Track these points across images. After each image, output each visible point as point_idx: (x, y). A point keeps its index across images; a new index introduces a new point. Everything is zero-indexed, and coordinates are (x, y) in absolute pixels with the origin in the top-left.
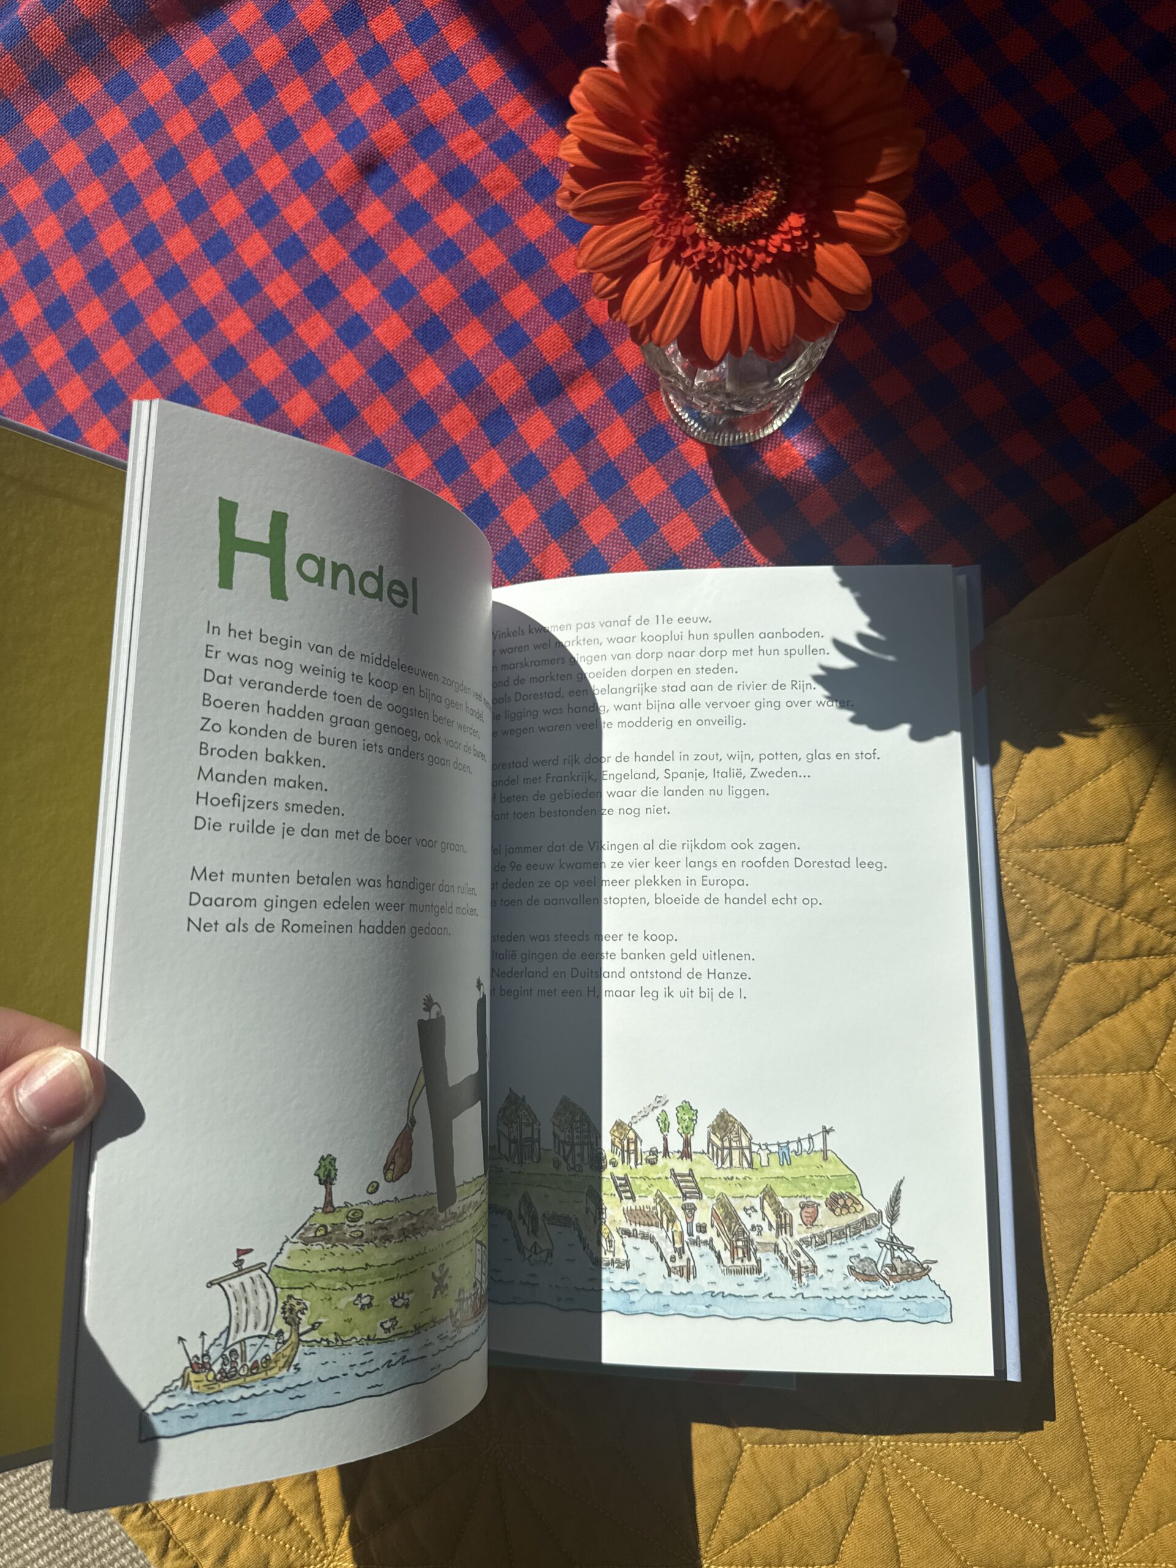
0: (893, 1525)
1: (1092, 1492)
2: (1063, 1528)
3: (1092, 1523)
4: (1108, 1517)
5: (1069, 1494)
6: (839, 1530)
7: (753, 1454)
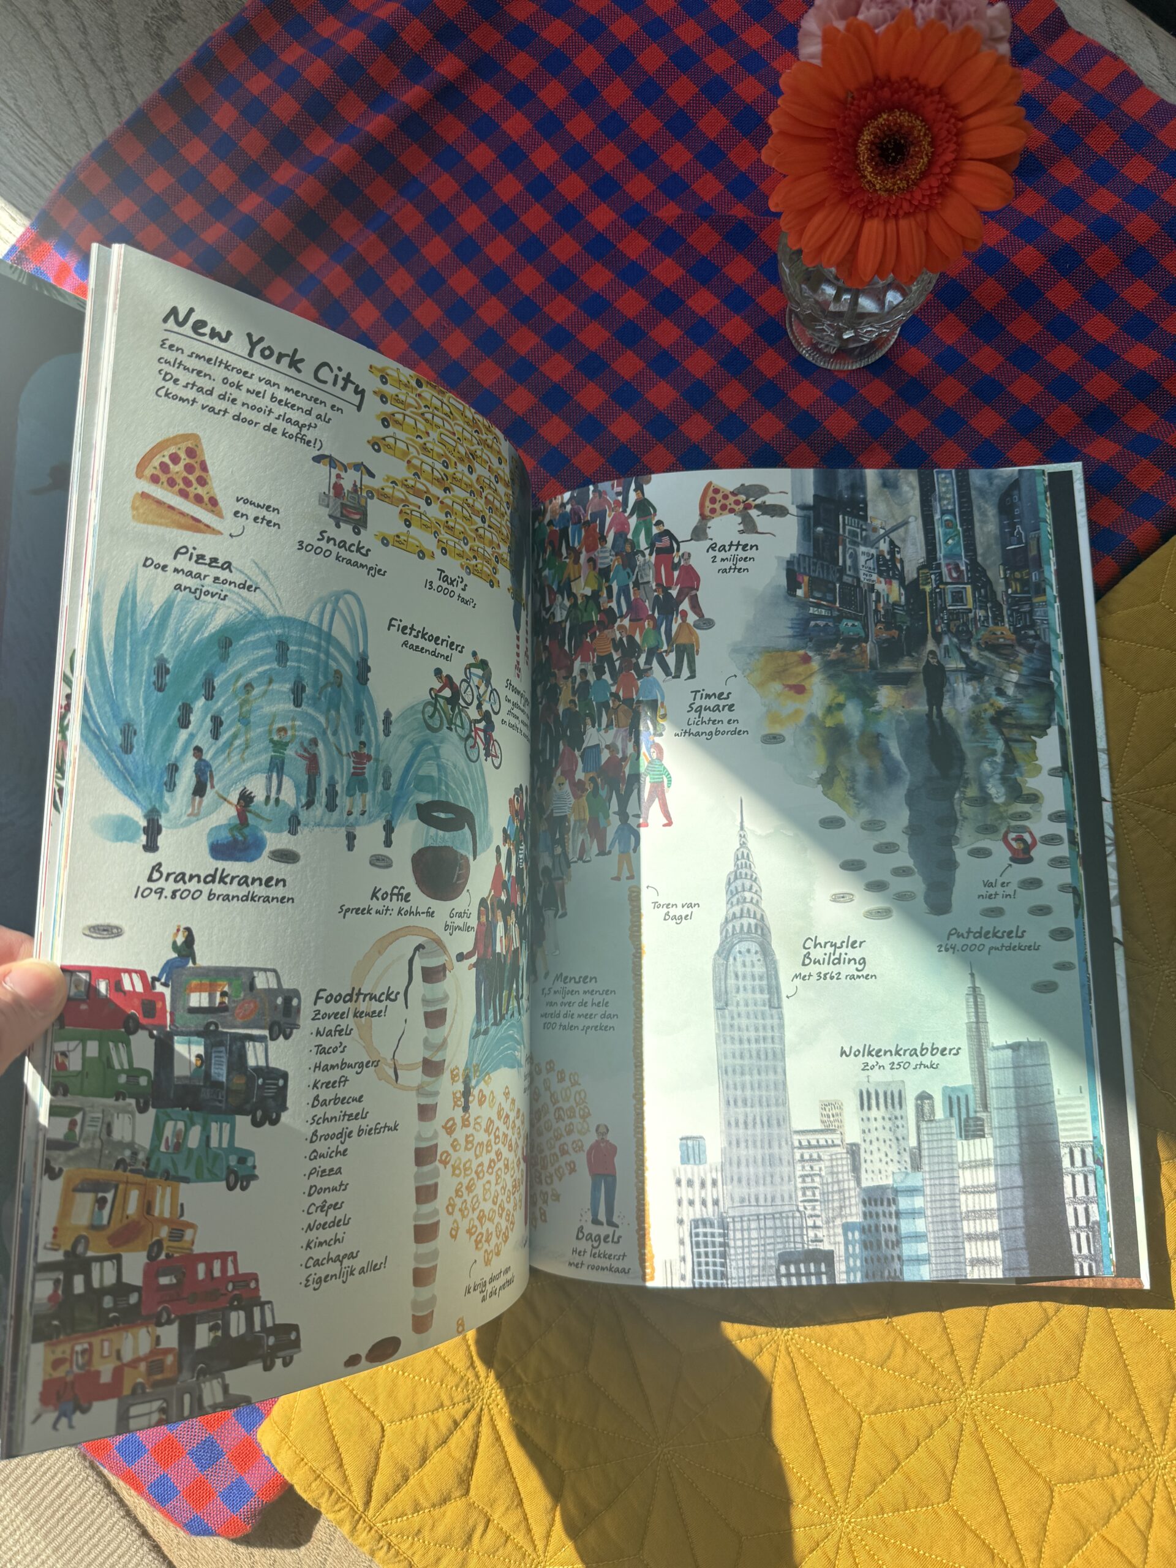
0: (989, 1462)
1: (1140, 1410)
2: (1122, 1442)
3: (1143, 1435)
4: (1155, 1428)
5: (1121, 1415)
6: (948, 1473)
7: (871, 1424)
